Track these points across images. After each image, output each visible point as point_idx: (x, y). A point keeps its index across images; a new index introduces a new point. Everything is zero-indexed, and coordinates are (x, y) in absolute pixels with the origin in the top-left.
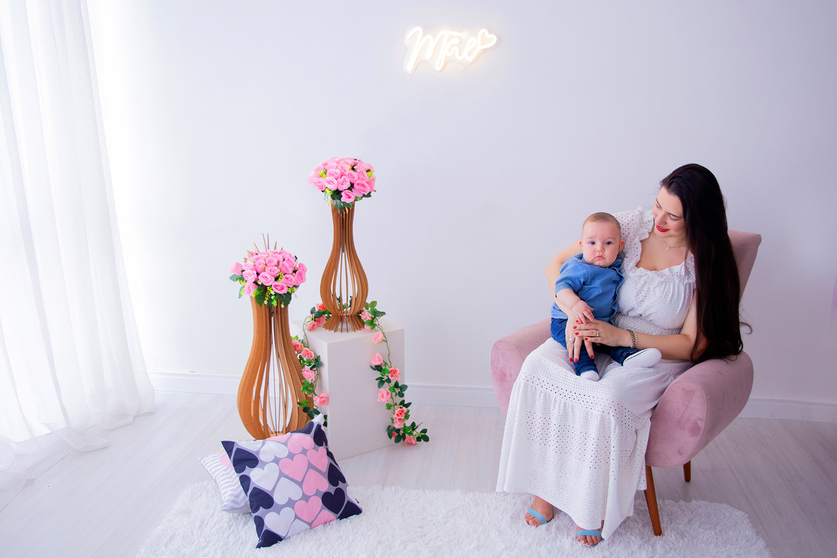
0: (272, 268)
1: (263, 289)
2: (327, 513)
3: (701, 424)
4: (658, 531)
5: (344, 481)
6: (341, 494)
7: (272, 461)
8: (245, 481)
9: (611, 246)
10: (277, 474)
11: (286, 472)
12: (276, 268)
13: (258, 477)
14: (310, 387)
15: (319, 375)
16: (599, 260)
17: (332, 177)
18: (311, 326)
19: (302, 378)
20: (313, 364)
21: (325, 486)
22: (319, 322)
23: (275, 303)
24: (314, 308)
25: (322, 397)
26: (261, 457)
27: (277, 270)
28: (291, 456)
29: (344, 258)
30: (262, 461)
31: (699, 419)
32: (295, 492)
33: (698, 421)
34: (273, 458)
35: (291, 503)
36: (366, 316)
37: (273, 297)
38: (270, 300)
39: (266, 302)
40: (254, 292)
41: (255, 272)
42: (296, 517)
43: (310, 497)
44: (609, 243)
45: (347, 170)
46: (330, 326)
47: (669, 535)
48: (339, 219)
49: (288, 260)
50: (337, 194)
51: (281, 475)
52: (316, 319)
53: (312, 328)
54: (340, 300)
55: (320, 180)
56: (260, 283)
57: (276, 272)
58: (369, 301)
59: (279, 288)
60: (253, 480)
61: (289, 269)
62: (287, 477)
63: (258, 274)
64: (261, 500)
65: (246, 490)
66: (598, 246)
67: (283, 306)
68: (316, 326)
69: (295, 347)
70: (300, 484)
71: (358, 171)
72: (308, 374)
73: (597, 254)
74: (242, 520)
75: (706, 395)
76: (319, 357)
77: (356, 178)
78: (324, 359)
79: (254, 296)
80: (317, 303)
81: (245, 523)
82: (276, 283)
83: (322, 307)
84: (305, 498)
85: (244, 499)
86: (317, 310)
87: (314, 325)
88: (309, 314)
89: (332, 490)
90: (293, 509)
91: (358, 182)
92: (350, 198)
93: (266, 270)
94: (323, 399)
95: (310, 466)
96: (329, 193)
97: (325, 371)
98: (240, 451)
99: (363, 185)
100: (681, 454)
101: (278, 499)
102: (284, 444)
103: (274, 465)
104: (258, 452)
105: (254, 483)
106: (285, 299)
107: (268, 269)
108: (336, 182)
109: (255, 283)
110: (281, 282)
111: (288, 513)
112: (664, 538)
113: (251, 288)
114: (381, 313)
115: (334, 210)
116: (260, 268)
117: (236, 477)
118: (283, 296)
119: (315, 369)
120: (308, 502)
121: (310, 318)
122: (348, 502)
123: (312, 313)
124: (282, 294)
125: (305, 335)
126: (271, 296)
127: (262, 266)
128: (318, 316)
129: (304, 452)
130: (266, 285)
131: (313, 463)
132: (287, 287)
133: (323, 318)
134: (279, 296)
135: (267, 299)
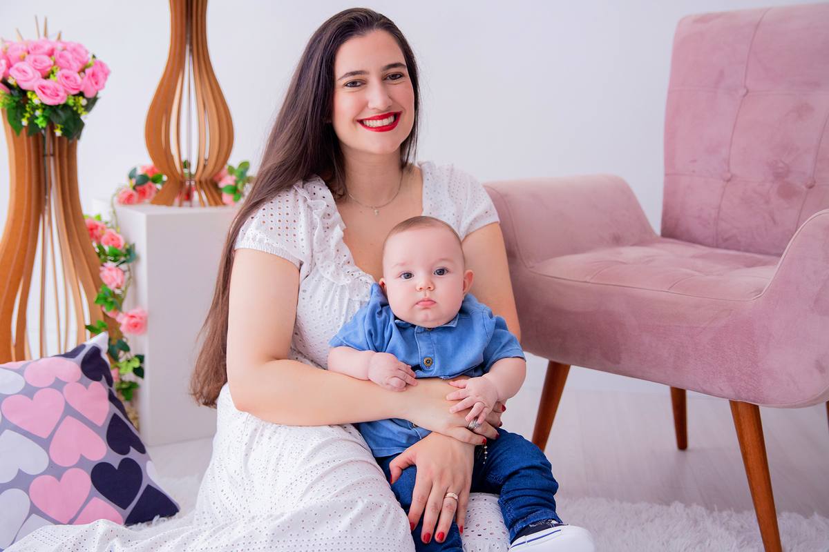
0: (39, 57)
1: (18, 95)
2: (101, 503)
5: (141, 449)
6: (132, 472)
9: (447, 277)
11: (15, 420)
12: (46, 58)
14: (115, 301)
15: (133, 280)
16: (425, 306)
18: (126, 196)
19: (98, 283)
20: (123, 259)
21: (100, 451)
22: (143, 194)
23: (41, 123)
24: (135, 170)
25: (133, 317)
27: (48, 61)
28: (29, 391)
32: (33, 459)
35: (22, 481)
36: (227, 181)
37: (38, 113)
38: (32, 119)
39: (25, 122)
42: (34, 510)
43: (65, 469)
44: (441, 272)
51: (5, 425)
52: (138, 188)
53: (128, 200)
54: (186, 165)
56: (11, 81)
57: (45, 65)
58: (234, 161)
59: (48, 92)
61: (72, 63)
62: (16, 429)
63: (9, 66)
67: (58, 133)
68: (135, 198)
69: (93, 229)
70: (45, 443)
72: (111, 274)
76: (132, 247)
78: (142, 249)
80: (141, 164)
82: (45, 82)
83: (152, 170)
84: (55, 470)
86: (139, 173)
87: (131, 195)
88: (125, 178)
89: (115, 460)
90: (27, 491)
93: (27, 59)
94: (134, 320)
95: (69, 411)
97: (142, 270)
106: (66, 118)
107: (30, 58)
109: (4, 82)
110: (53, 82)
111: (14, 501)
116: (14, 55)
118: (60, 113)
119: (124, 267)
120: (59, 478)
121: (127, 184)
122: (149, 488)
123: (131, 177)
124: (58, 106)
125: (114, 212)
126: (34, 108)
127: (20, 53)
128: (141, 186)
129: (58, 385)
130: (24, 86)
131: (77, 406)
132: (66, 92)
133: (150, 187)
134: (51, 111)
135: (27, 115)
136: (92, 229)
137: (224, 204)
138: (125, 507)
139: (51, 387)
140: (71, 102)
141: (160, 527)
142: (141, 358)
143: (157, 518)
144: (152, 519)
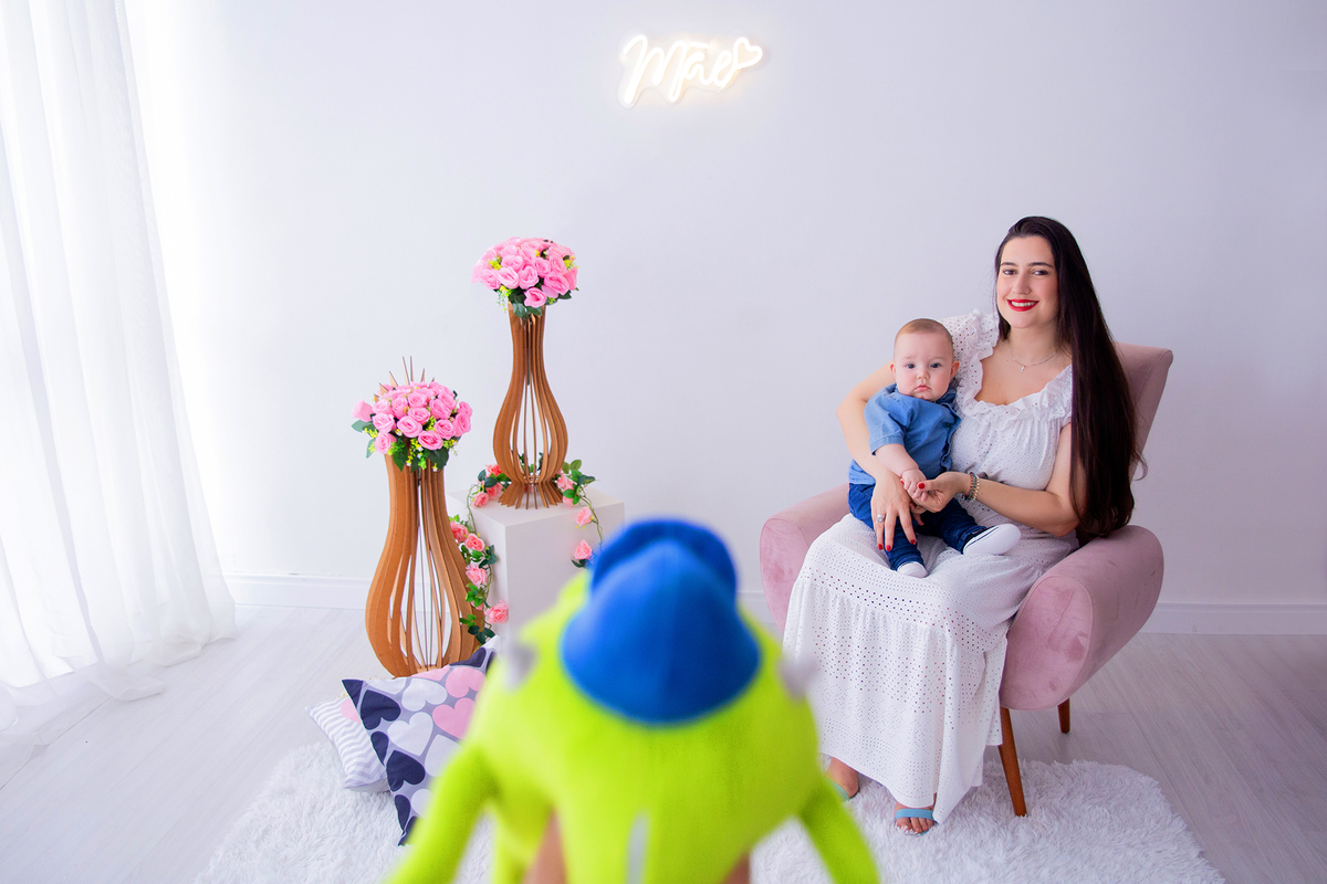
0: (418, 410)
1: (405, 443)
3: (1085, 642)
4: (1020, 809)
7: (422, 710)
8: (380, 741)
9: (939, 371)
10: (430, 730)
11: (443, 727)
12: (424, 410)
13: (400, 735)
14: (479, 595)
15: (492, 576)
16: (922, 391)
17: (511, 268)
18: (480, 499)
19: (466, 580)
20: (483, 559)
22: (491, 493)
23: (423, 465)
24: (484, 472)
25: (498, 611)
26: (405, 704)
27: (426, 413)
28: (451, 701)
29: (529, 394)
30: (405, 710)
31: (1082, 635)
33: (1080, 638)
34: (423, 705)
36: (565, 483)
37: (419, 456)
38: (415, 460)
39: (409, 463)
40: (391, 447)
41: (392, 417)
44: (936, 366)
45: (534, 257)
46: (510, 499)
47: (1038, 814)
48: (520, 334)
49: (443, 397)
50: (518, 294)
51: (436, 731)
52: (488, 489)
53: (482, 503)
54: (524, 459)
55: (492, 272)
56: (399, 434)
57: (425, 416)
58: (569, 460)
59: (429, 441)
60: (392, 739)
61: (445, 412)
62: (444, 734)
63: (396, 420)
64: (406, 771)
65: (381, 756)
66: (920, 370)
67: (435, 469)
68: (487, 500)
69: (455, 532)
71: (551, 258)
72: (476, 575)
73: (919, 383)
74: (375, 802)
75: (1092, 598)
76: (492, 548)
77: (547, 269)
78: (501, 551)
79: (390, 454)
80: (488, 464)
81: (381, 808)
82: (425, 433)
83: (496, 470)
85: (378, 769)
86: (488, 474)
87: (484, 499)
88: (476, 481)
91: (550, 275)
92: (538, 300)
93: (409, 413)
94: (499, 613)
96: (505, 293)
97: (502, 569)
98: (371, 694)
99: (558, 280)
100: (1053, 688)
101: (431, 768)
102: (440, 683)
103: (426, 716)
104: (400, 696)
105: (393, 744)
106: (440, 457)
107: (411, 412)
108: (516, 275)
109: (392, 433)
110: (432, 432)
112: (1030, 818)
113: (386, 442)
114: (587, 478)
115: (514, 319)
116: (399, 410)
117: (365, 736)
118: (436, 454)
119: (486, 567)
121: (478, 487)
123: (481, 480)
124: (434, 450)
125: (471, 514)
126: (417, 453)
127: (403, 408)
128: (490, 484)
129: (471, 694)
130: (408, 436)
132: (442, 439)
133: (497, 486)
134: (429, 453)
135: (411, 458)
137: (565, 507)
139: (466, 696)
140: (445, 446)
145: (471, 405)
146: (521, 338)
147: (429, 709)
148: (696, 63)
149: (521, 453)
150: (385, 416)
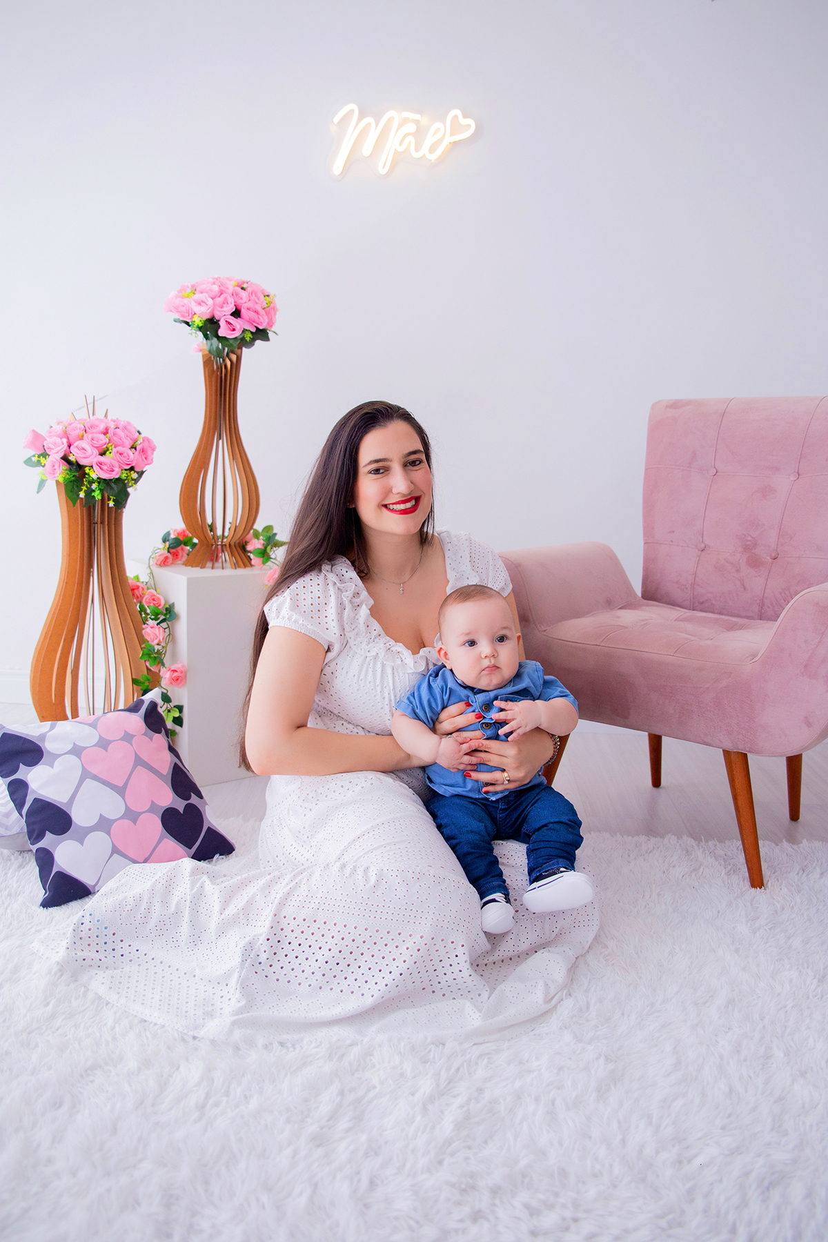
0: (95, 435)
1: (77, 471)
2: (171, 844)
4: (757, 880)
5: (200, 796)
6: (195, 815)
7: (69, 752)
8: (18, 789)
10: (78, 773)
11: (94, 770)
12: (102, 436)
13: (43, 780)
14: (158, 658)
15: (171, 637)
17: (205, 294)
18: (162, 558)
19: (142, 640)
20: (162, 617)
21: (167, 798)
22: (176, 555)
23: (97, 495)
24: (168, 534)
25: (175, 671)
26: (48, 746)
27: (104, 439)
28: (103, 744)
29: (221, 449)
30: (49, 752)
32: (113, 806)
34: (70, 747)
35: (104, 824)
36: (255, 545)
37: (94, 486)
38: (89, 492)
39: (82, 495)
40: (62, 472)
41: (65, 440)
42: (115, 850)
43: (140, 814)
45: (231, 287)
46: (192, 562)
47: (776, 889)
48: (214, 379)
50: (210, 327)
51: (85, 775)
52: (172, 551)
53: (164, 563)
54: (212, 528)
55: (185, 301)
56: (72, 458)
57: (101, 442)
58: (259, 526)
59: (105, 467)
60: (33, 785)
61: (124, 440)
62: (95, 778)
63: (70, 444)
64: (48, 819)
65: (19, 805)
67: (111, 504)
68: (170, 560)
70: (121, 791)
71: (249, 290)
72: (153, 632)
74: (17, 860)
76: (172, 606)
77: (245, 299)
78: (181, 608)
79: (61, 480)
80: (174, 528)
81: (21, 866)
82: (102, 459)
83: (183, 533)
84: (131, 815)
85: (16, 823)
86: (172, 536)
87: (167, 558)
88: (160, 545)
89: (180, 805)
90: (109, 833)
91: (249, 304)
92: (234, 330)
93: (85, 437)
94: (176, 674)
95: (139, 762)
96: (198, 325)
97: (182, 628)
98: (9, 737)
99: (256, 312)
101: (79, 816)
102: (91, 725)
103: (73, 759)
104: (43, 738)
105: (34, 791)
106: (118, 490)
107: (88, 437)
108: (210, 302)
109: (65, 459)
110: (108, 458)
111: (99, 842)
112: (768, 891)
113: (57, 467)
115: (208, 364)
116: (73, 434)
118: (113, 485)
119: (164, 625)
120: (135, 823)
121: (162, 548)
122: (209, 829)
123: (164, 541)
124: (111, 480)
125: (152, 573)
126: (91, 482)
127: (79, 432)
128: (175, 548)
129: (128, 737)
130: (83, 462)
131: (145, 758)
132: (120, 467)
133: (182, 549)
134: (105, 483)
135: (84, 488)
136: (133, 590)
137: (252, 566)
138: (190, 848)
139: (121, 739)
140: (124, 476)
141: (220, 864)
142: (180, 708)
143: (217, 856)
144: (213, 857)
145: (156, 442)
146: (214, 388)
147: (77, 751)
148: (408, 135)
149: (209, 521)
150: (58, 440)
